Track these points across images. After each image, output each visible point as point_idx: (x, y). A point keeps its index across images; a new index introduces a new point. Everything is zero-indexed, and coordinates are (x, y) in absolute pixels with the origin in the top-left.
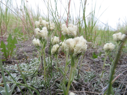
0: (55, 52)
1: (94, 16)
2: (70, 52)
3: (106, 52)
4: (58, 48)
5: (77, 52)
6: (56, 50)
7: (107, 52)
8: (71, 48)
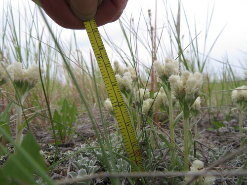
0: (148, 111)
1: (197, 51)
2: (179, 95)
3: (239, 104)
4: (152, 104)
5: (191, 90)
6: (150, 107)
7: (241, 104)
8: (180, 88)
